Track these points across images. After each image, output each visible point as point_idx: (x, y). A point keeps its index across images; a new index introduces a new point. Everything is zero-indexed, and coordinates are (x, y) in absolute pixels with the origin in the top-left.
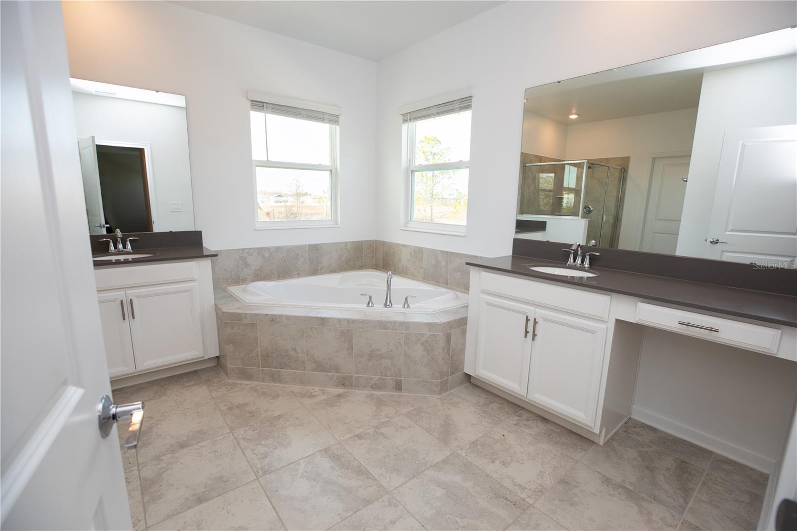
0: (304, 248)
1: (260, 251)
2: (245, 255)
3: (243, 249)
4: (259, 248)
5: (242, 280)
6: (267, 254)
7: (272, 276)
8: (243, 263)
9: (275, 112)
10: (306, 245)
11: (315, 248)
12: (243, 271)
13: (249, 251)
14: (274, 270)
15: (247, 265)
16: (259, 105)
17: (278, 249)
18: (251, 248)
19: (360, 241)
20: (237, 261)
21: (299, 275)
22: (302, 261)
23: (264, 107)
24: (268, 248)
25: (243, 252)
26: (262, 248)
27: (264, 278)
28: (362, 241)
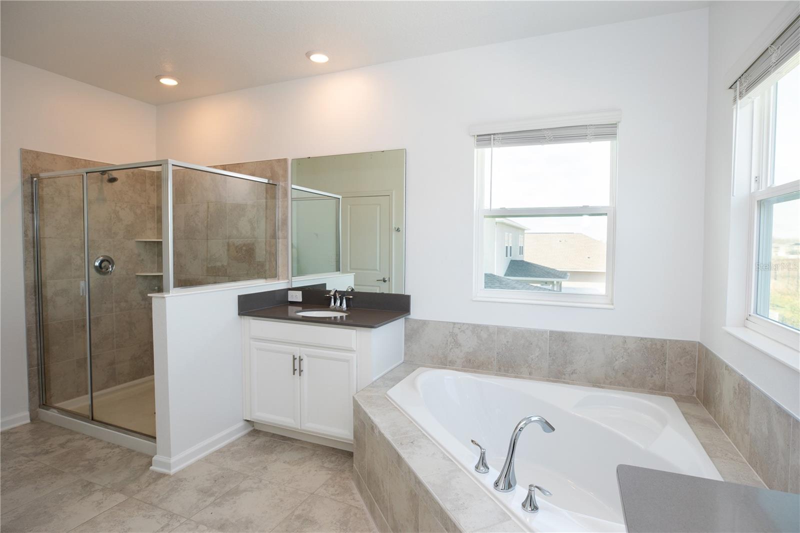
0: (542, 336)
1: (476, 329)
2: (456, 331)
3: (454, 323)
4: (474, 325)
5: (450, 362)
6: (484, 335)
7: (490, 367)
8: (453, 340)
9: (507, 143)
10: (546, 331)
11: (561, 338)
12: (452, 350)
13: (463, 328)
14: (493, 359)
15: (457, 344)
16: (485, 139)
17: (501, 330)
18: (464, 324)
19: (659, 340)
20: (446, 337)
21: (531, 376)
22: (537, 354)
23: (491, 140)
24: (486, 328)
25: (454, 327)
26: (478, 326)
27: (479, 366)
28: (665, 340)
